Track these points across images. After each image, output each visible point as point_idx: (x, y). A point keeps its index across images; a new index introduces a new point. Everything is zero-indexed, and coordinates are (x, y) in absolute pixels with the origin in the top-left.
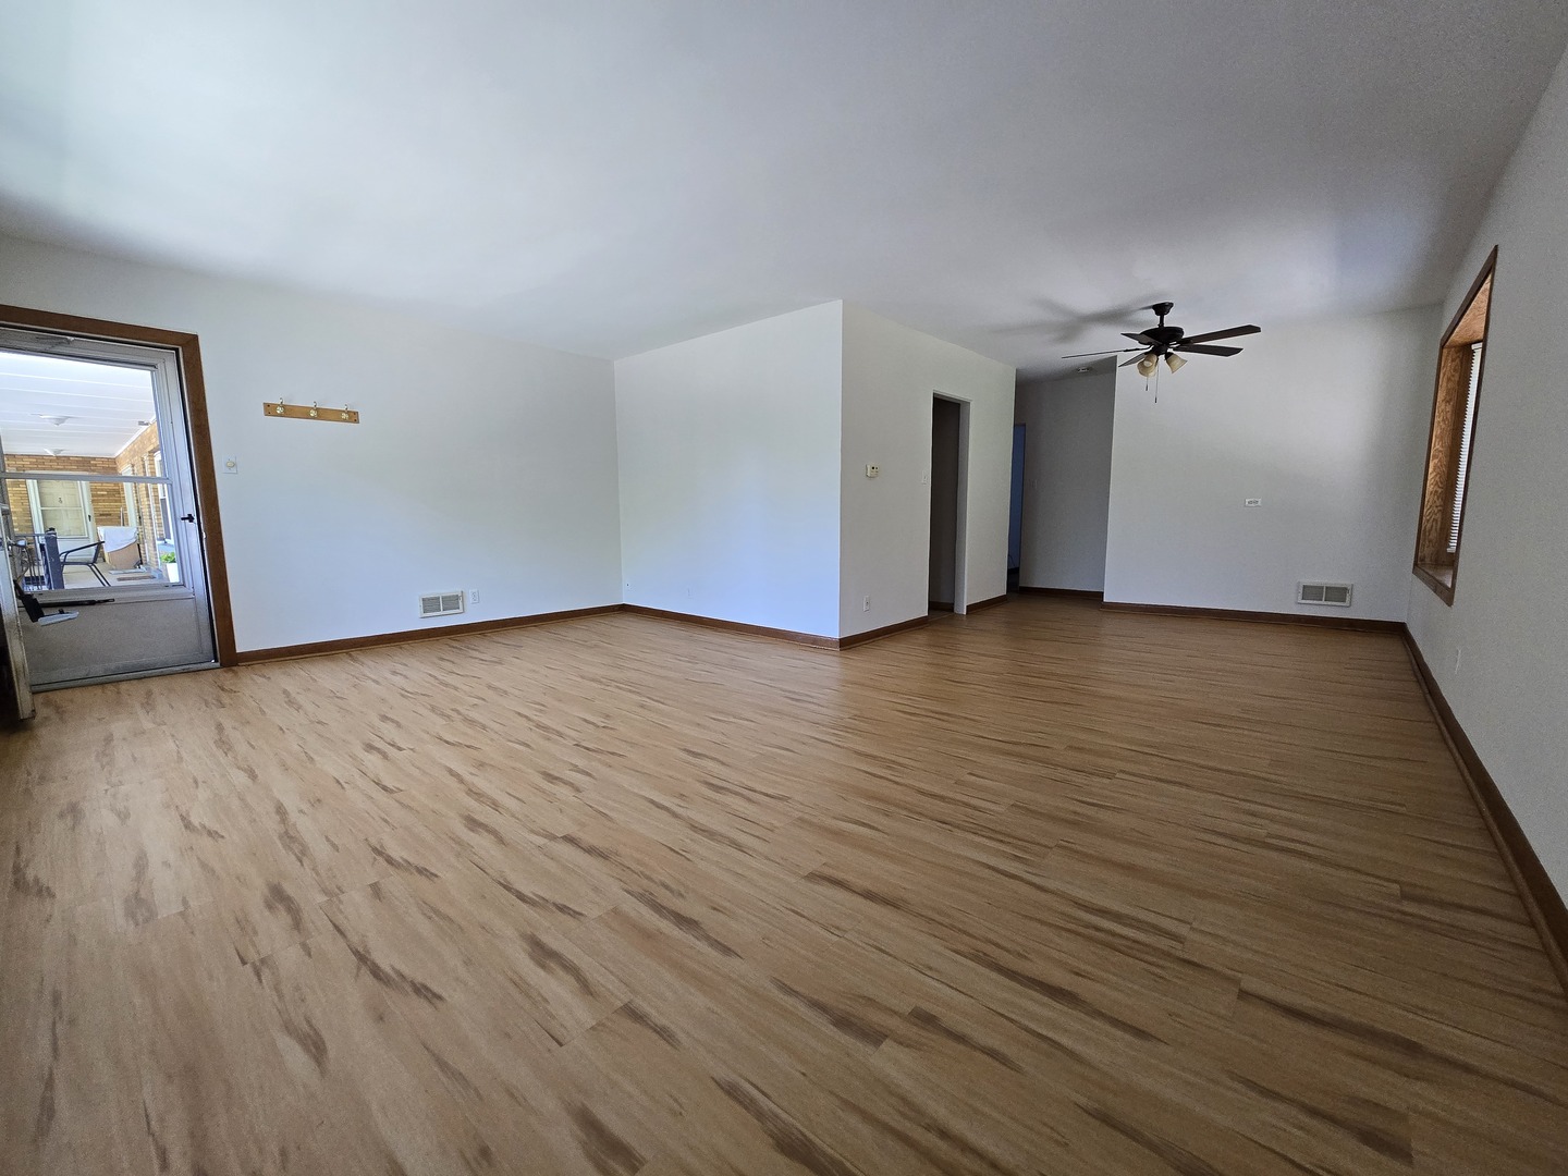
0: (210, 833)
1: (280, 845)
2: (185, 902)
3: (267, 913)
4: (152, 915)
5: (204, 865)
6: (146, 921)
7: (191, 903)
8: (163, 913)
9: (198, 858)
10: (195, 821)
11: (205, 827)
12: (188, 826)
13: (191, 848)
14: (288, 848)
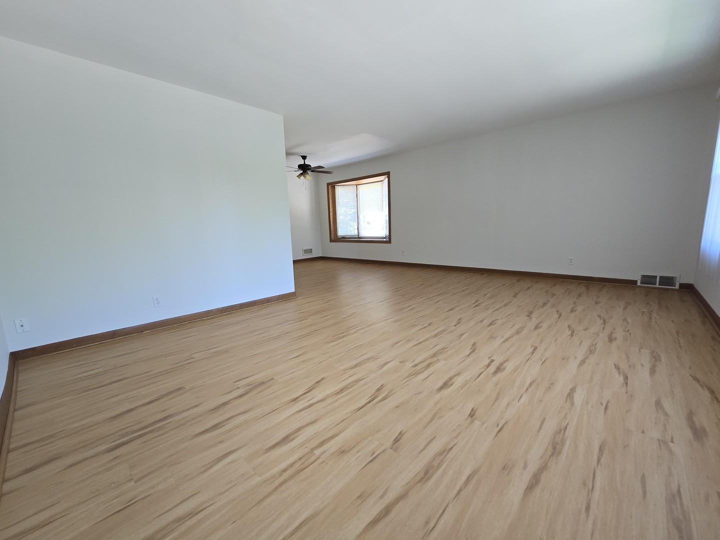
0: (619, 369)
1: (597, 351)
2: (640, 351)
3: (617, 338)
4: (652, 353)
5: (628, 358)
6: (654, 352)
7: (638, 350)
8: (648, 351)
9: (629, 361)
10: (621, 379)
11: (619, 373)
12: (626, 378)
13: (630, 367)
14: (595, 349)
